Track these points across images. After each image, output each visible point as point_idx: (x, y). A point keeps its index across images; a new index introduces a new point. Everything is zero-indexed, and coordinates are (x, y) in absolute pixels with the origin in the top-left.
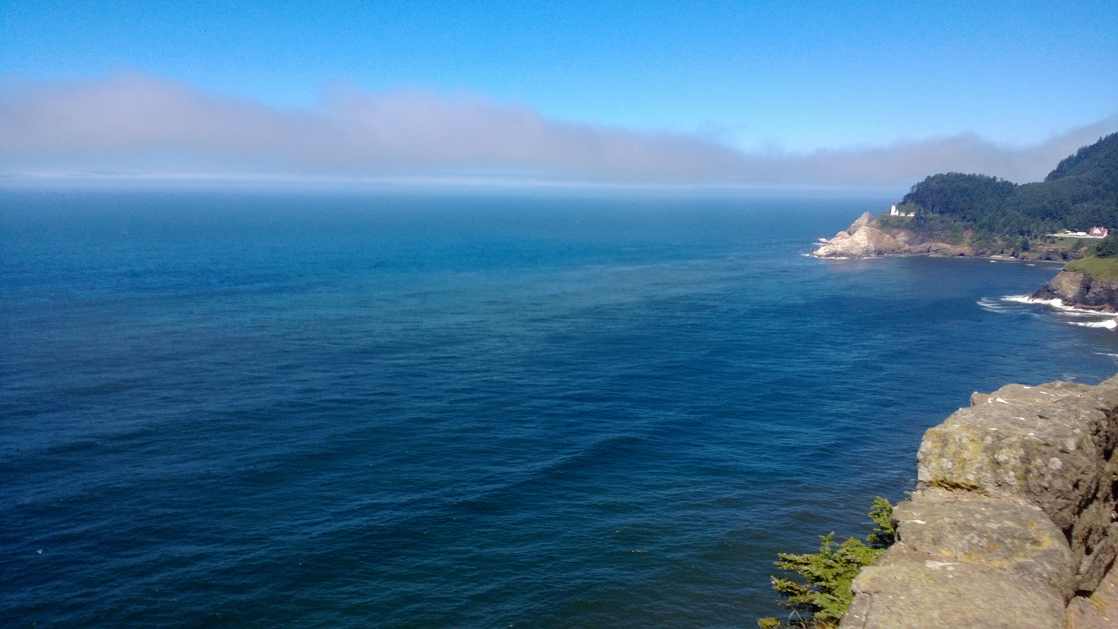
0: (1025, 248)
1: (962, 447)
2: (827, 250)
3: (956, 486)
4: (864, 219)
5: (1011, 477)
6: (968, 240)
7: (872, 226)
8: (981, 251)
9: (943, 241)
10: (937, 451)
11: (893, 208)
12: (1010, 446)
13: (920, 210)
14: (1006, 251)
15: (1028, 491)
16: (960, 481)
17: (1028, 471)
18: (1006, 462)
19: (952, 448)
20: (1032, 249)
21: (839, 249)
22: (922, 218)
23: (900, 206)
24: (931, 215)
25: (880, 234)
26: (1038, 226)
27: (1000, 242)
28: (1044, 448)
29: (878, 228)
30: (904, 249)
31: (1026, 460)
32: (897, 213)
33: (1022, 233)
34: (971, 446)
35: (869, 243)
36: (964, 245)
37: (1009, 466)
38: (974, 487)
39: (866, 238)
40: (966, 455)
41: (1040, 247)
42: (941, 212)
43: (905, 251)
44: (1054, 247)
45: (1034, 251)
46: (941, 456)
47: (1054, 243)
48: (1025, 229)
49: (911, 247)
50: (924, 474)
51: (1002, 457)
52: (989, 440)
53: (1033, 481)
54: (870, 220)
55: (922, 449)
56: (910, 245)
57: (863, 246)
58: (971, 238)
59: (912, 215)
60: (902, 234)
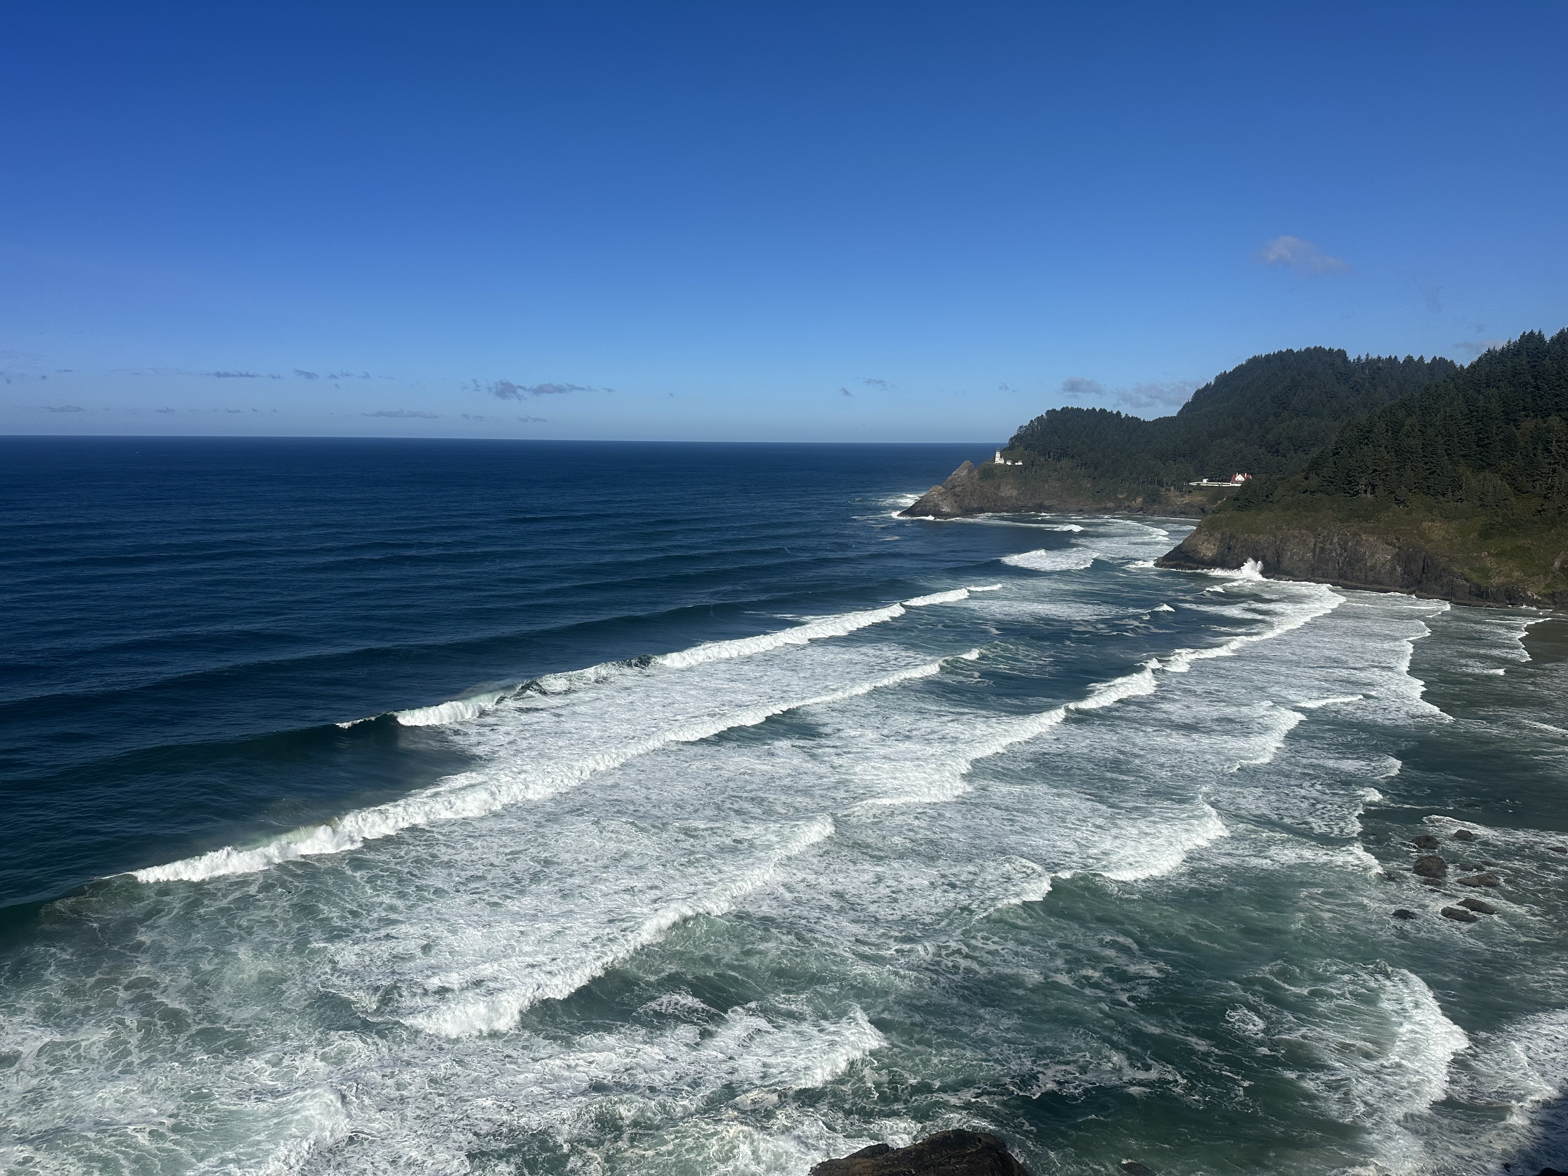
4: (963, 470)
7: (973, 478)
8: (1103, 506)
9: (1058, 495)
11: (998, 455)
13: (1029, 456)
22: (1032, 466)
23: (1006, 452)
24: (1042, 462)
26: (1170, 473)
30: (1012, 506)
33: (1152, 482)
35: (969, 499)
36: (1081, 498)
42: (1056, 458)
44: (1188, 498)
47: (1189, 493)
48: (1155, 477)
49: (1020, 503)
54: (970, 472)
56: (1018, 500)
57: (962, 503)
58: (1092, 489)
59: (1020, 463)
60: (1009, 487)
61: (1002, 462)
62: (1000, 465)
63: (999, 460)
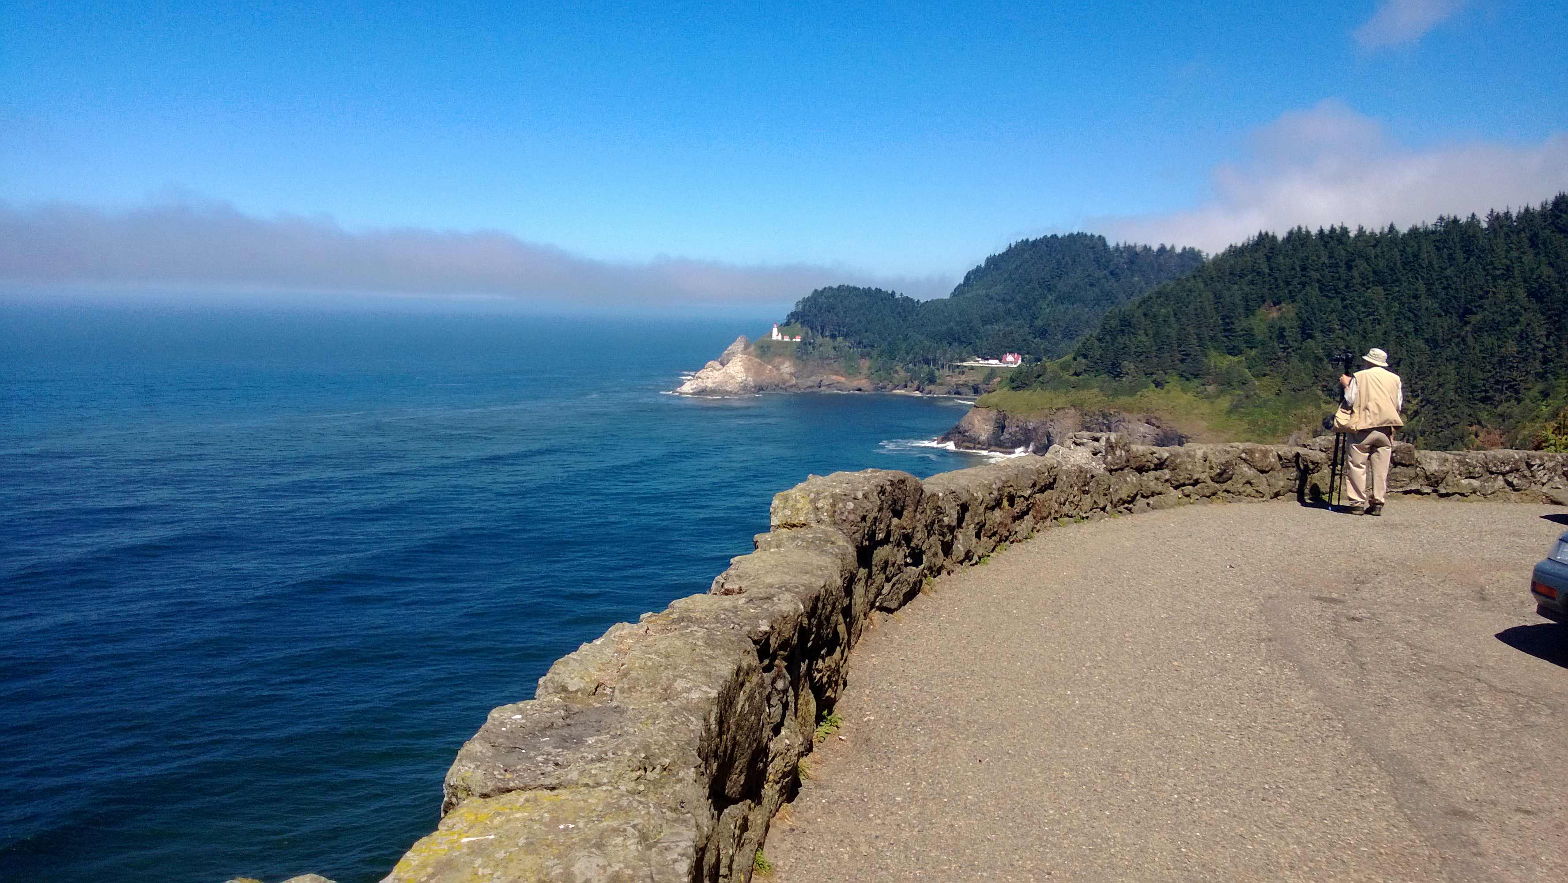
0: (932, 380)
1: (796, 501)
2: (694, 386)
3: (794, 526)
4: (738, 345)
5: (825, 516)
6: (865, 371)
7: (750, 354)
8: (881, 384)
9: (837, 373)
10: (782, 505)
11: (775, 331)
12: (824, 498)
13: (807, 333)
14: (909, 384)
15: (835, 523)
16: (795, 523)
17: (835, 512)
18: (822, 508)
19: (791, 503)
20: (938, 381)
21: (710, 384)
22: (810, 344)
23: (785, 327)
24: (819, 339)
25: (760, 364)
26: (945, 353)
27: (902, 373)
28: (843, 497)
29: (757, 357)
30: (790, 384)
31: (833, 505)
32: (780, 338)
33: (927, 362)
34: (802, 501)
35: (747, 376)
36: (860, 377)
37: (824, 510)
38: (804, 525)
39: (743, 370)
40: (799, 506)
41: (948, 378)
42: (833, 337)
43: (792, 386)
44: (963, 379)
45: (941, 384)
46: (784, 508)
47: (963, 373)
48: (930, 357)
49: (799, 381)
50: (775, 521)
51: (819, 505)
52: (812, 495)
53: (837, 517)
54: (746, 347)
55: (773, 505)
56: (797, 378)
57: (740, 380)
58: (870, 368)
59: (798, 340)
60: (787, 364)
62: (777, 341)
63: (776, 336)
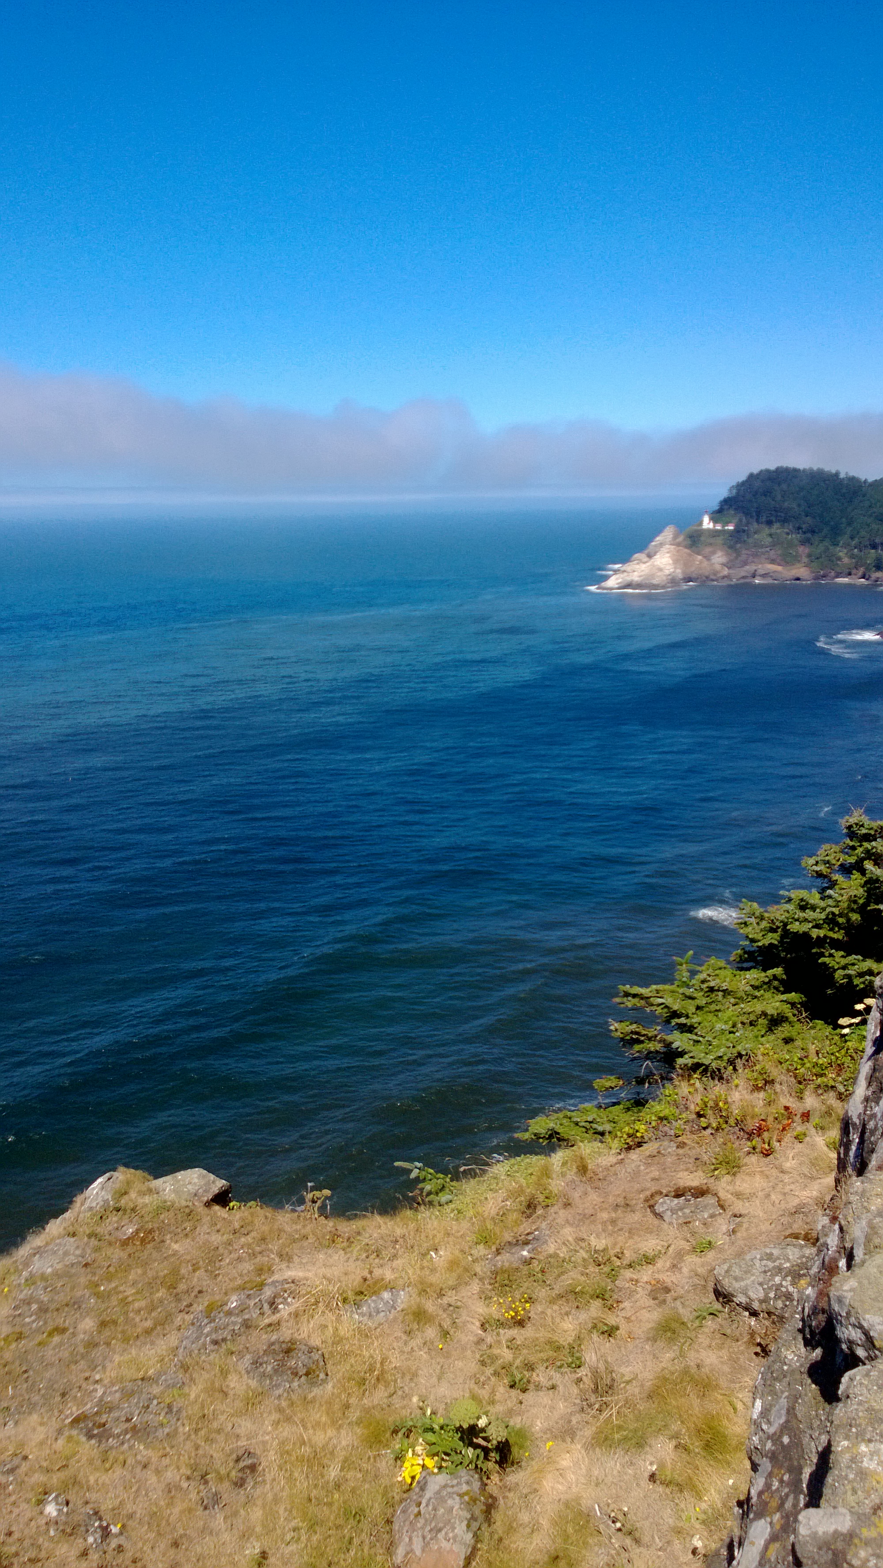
0: (879, 566)
4: (668, 534)
6: (805, 559)
7: (678, 545)
8: (822, 572)
9: (773, 561)
11: (707, 518)
14: (854, 571)
21: (635, 577)
22: (744, 531)
23: (718, 515)
24: (755, 526)
25: (690, 555)
27: (847, 560)
29: (686, 547)
30: (721, 575)
33: (875, 547)
35: (675, 568)
36: (798, 565)
39: (671, 562)
42: (770, 523)
43: (724, 577)
48: (878, 541)
49: (731, 571)
54: (675, 537)
56: (729, 568)
57: (667, 572)
58: (810, 555)
59: (731, 528)
60: (719, 553)
61: (711, 526)
62: (709, 530)
63: (707, 523)
